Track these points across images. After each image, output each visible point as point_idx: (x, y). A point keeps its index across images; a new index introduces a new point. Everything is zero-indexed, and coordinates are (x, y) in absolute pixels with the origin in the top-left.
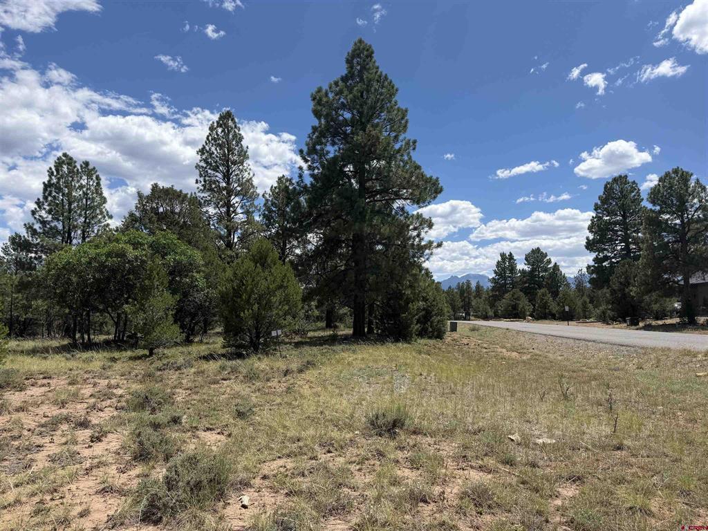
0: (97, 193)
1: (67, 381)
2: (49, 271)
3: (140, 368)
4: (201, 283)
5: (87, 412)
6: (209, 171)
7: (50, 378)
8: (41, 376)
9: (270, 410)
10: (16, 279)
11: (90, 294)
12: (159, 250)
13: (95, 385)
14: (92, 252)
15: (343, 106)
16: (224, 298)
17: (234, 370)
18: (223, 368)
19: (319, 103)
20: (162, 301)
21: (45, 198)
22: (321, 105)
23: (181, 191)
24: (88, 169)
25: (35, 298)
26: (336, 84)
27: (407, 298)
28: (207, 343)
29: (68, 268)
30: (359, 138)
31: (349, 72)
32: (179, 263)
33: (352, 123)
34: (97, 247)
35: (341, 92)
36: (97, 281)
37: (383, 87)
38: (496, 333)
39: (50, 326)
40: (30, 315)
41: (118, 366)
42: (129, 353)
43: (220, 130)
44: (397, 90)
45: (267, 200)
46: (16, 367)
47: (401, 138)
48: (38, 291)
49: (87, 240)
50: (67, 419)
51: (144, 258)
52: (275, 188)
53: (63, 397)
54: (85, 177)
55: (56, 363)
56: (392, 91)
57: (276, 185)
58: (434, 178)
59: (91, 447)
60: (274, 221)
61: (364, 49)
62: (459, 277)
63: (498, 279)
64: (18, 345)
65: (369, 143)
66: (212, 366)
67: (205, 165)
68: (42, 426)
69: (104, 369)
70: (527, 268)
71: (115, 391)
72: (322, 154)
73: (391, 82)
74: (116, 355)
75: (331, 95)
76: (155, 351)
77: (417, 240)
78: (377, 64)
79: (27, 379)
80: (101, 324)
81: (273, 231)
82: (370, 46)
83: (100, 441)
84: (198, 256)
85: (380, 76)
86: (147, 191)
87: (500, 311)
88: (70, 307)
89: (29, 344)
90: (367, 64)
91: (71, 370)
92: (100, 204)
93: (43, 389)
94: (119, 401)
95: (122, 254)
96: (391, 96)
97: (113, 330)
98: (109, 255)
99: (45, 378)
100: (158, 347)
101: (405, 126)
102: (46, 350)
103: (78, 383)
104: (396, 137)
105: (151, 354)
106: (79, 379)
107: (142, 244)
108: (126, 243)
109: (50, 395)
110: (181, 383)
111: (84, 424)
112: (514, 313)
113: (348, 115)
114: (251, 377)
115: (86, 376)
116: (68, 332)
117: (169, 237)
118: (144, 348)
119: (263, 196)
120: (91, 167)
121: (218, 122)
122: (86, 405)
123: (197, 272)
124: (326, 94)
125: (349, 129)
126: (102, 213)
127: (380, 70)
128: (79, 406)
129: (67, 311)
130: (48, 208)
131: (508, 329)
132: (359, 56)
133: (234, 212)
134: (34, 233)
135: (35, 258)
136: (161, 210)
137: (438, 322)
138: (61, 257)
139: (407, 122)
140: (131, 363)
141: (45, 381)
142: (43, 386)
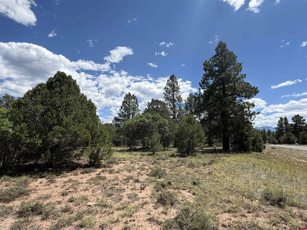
0: (136, 104)
1: (130, 162)
2: (124, 127)
3: (151, 158)
4: (168, 130)
5: (138, 175)
6: (168, 94)
7: (125, 160)
8: (123, 160)
9: (206, 182)
10: (116, 129)
11: (135, 134)
12: (154, 119)
13: (139, 164)
14: (136, 121)
15: (216, 66)
16: (177, 135)
17: (183, 162)
18: (179, 161)
19: (206, 65)
20: (157, 136)
21: (123, 106)
22: (207, 67)
23: (160, 101)
24: (134, 97)
25: (120, 135)
26: (212, 58)
27: (246, 136)
28: (170, 150)
29: (129, 126)
30: (223, 75)
31: (217, 53)
32: (161, 124)
33: (218, 71)
34: (137, 119)
35: (214, 61)
36: (137, 130)
37: (231, 56)
38: (285, 150)
39: (124, 143)
40: (119, 140)
41: (144, 157)
42: (147, 153)
43: (171, 81)
44: (237, 57)
45: (186, 102)
46: (116, 156)
47: (239, 74)
48: (121, 133)
49: (134, 117)
50: (132, 178)
51: (150, 122)
52: (189, 98)
53: (130, 168)
54: (133, 99)
55: (126, 155)
56: (235, 58)
57: (189, 97)
58: (256, 87)
59: (141, 192)
60: (189, 109)
61: (222, 44)
62: (259, 127)
63: (279, 128)
64: (116, 149)
65: (227, 77)
66: (175, 159)
67: (166, 93)
68: (124, 180)
69: (140, 158)
70: (293, 123)
71: (145, 167)
72: (207, 83)
73: (234, 54)
74: (143, 153)
75: (210, 62)
76: (155, 153)
77: (248, 112)
78: (227, 49)
79: (119, 160)
80: (137, 143)
81: (188, 112)
82: (225, 43)
83: (144, 190)
84: (167, 122)
85: (230, 53)
86: (150, 101)
87: (281, 141)
88: (130, 138)
89: (119, 149)
90: (224, 49)
91: (131, 158)
92: (137, 107)
93: (124, 164)
94: (147, 172)
95: (144, 121)
96: (234, 59)
97: (141, 145)
98: (140, 121)
99: (124, 160)
100: (156, 151)
101: (241, 69)
102: (123, 151)
103: (133, 163)
104: (237, 74)
105: (154, 154)
106: (134, 162)
107: (149, 118)
108: (145, 117)
109: (126, 167)
110: (166, 166)
111: (137, 181)
112: (289, 142)
113: (217, 69)
114: (191, 166)
115: (136, 160)
116: (129, 145)
117: (158, 115)
118: (152, 151)
119: (185, 101)
120: (135, 96)
121: (170, 78)
122: (137, 172)
123: (166, 126)
124: (209, 62)
125: (217, 73)
126: (137, 109)
127: (229, 51)
128: (135, 172)
129: (129, 139)
130: (123, 109)
131: (291, 149)
132: (220, 47)
133: (175, 107)
134: (120, 116)
135: (120, 123)
136: (154, 107)
137: (260, 145)
138: (128, 122)
139: (242, 67)
140: (148, 157)
141: (124, 162)
142: (124, 163)
